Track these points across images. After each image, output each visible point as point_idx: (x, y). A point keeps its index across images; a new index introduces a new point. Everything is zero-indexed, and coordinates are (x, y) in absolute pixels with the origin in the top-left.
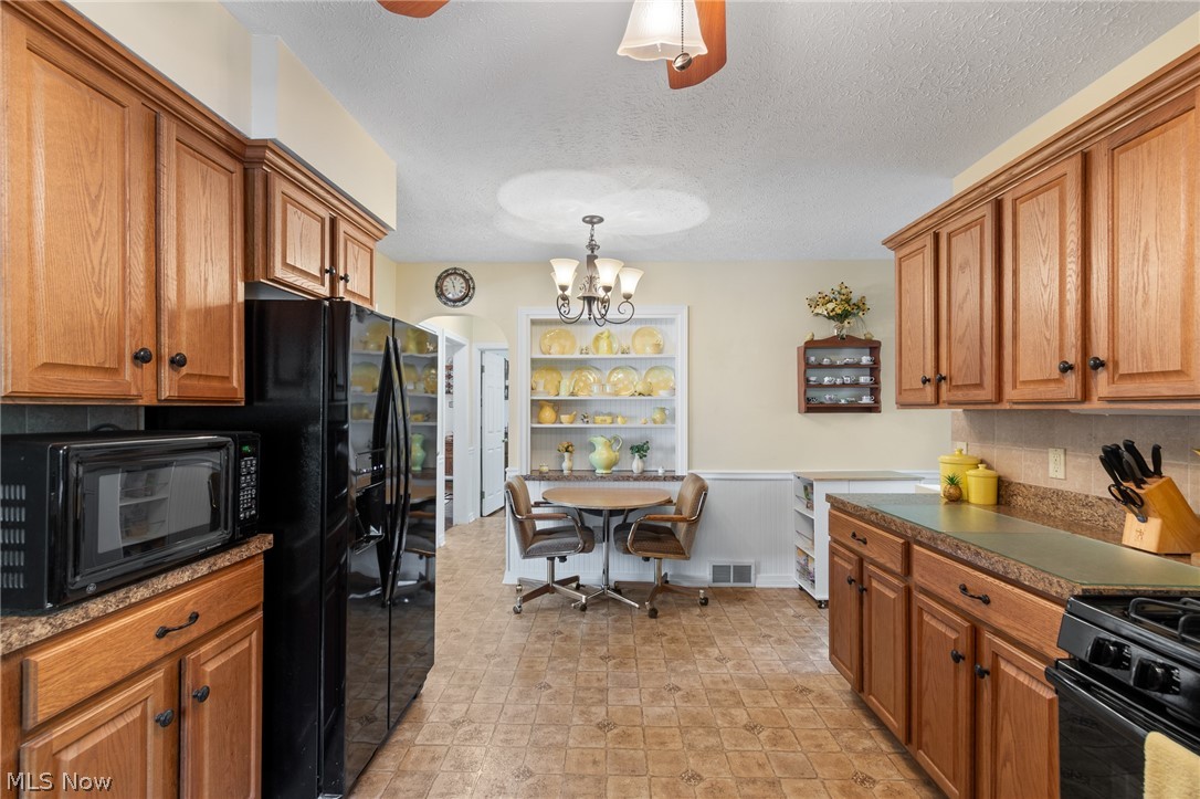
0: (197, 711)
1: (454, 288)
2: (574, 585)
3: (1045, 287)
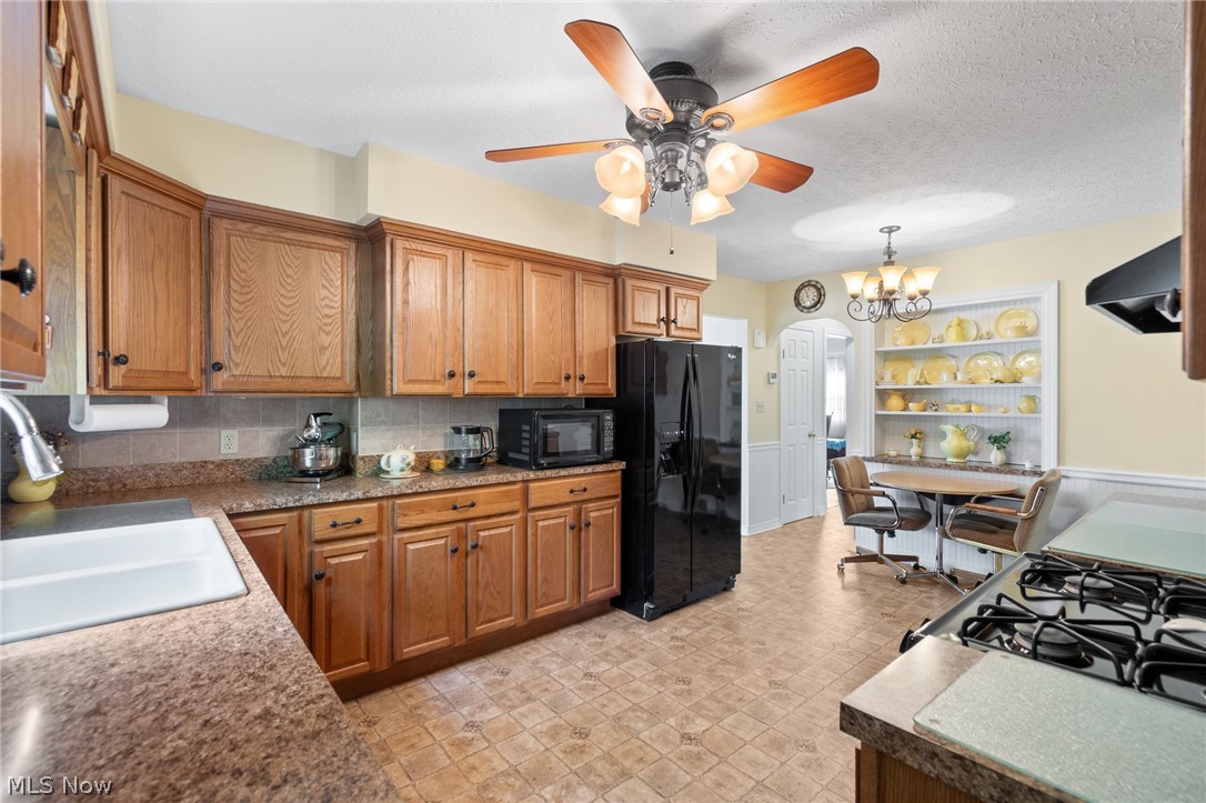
0: (587, 531)
1: (808, 297)
2: (912, 564)
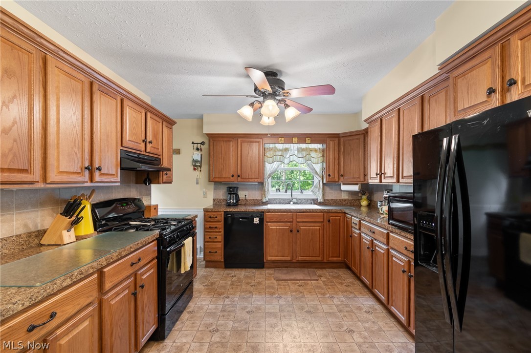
3: (75, 127)
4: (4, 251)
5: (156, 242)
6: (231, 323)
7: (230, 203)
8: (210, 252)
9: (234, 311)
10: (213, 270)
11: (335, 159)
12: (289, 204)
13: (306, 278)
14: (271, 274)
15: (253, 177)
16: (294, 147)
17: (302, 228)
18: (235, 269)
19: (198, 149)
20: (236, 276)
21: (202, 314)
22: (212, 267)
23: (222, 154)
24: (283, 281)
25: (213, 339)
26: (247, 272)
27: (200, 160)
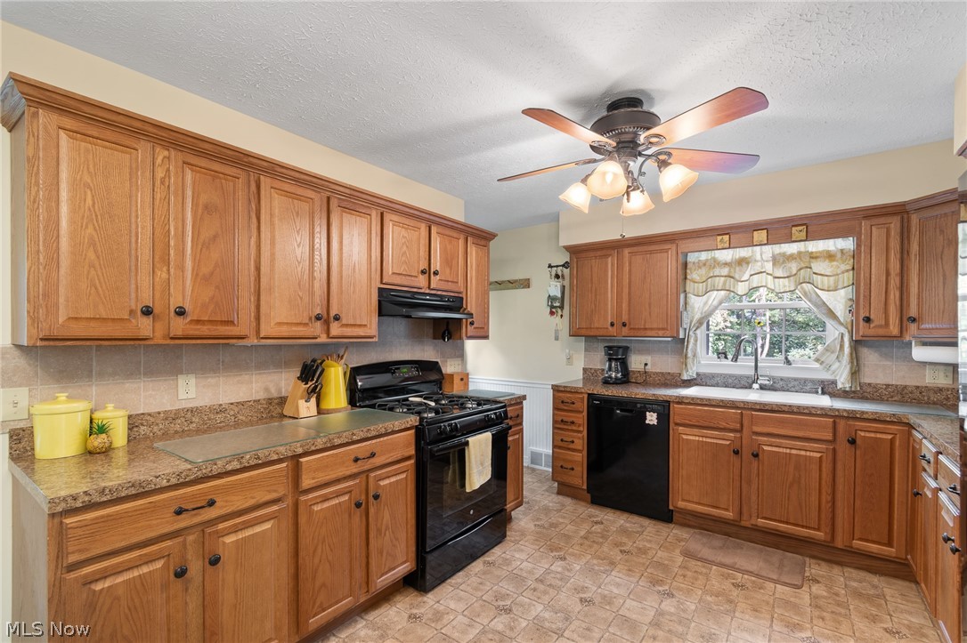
3: (299, 263)
4: (241, 417)
5: (413, 431)
6: (540, 608)
7: (610, 377)
8: (562, 467)
9: (558, 589)
10: (568, 501)
11: (888, 274)
12: (750, 387)
13: (764, 573)
14: (680, 540)
15: (655, 326)
16: (763, 254)
17: (766, 448)
18: (608, 510)
19: (557, 276)
20: (602, 523)
21: (504, 573)
22: (568, 496)
23: (592, 283)
24: (699, 563)
25: (493, 623)
26: (631, 522)
27: (559, 295)
